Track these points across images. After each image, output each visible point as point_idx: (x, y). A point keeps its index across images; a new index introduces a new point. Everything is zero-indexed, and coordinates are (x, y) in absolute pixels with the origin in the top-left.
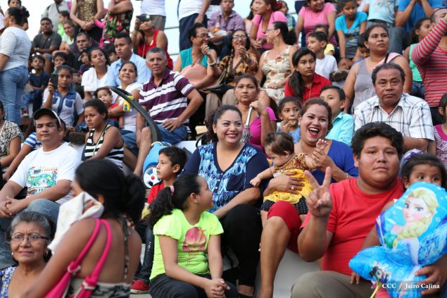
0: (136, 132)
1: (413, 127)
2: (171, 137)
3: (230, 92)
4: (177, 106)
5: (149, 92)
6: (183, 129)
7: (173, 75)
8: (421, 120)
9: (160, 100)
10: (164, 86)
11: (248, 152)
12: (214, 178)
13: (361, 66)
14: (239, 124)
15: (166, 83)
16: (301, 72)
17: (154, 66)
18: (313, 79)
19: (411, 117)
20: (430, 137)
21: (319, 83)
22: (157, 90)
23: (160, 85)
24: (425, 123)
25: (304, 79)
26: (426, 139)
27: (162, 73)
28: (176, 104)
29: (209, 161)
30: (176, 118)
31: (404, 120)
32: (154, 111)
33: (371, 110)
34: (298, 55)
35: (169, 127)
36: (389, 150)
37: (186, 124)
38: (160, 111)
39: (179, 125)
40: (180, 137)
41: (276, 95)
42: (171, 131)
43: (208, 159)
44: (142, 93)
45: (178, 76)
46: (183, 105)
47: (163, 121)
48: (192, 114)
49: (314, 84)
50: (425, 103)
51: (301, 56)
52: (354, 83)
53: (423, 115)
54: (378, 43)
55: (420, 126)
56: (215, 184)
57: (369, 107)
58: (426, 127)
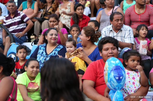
0: (3, 38)
1: (126, 38)
2: (19, 41)
3: (46, 21)
4: (22, 27)
5: (8, 21)
6: (25, 37)
7: (20, 13)
8: (129, 35)
9: (13, 24)
10: (15, 18)
11: (59, 47)
12: (44, 57)
13: (103, 12)
14: (57, 35)
15: (16, 17)
16: (78, 14)
17: (11, 9)
18: (82, 17)
19: (125, 34)
20: (133, 43)
21: (85, 19)
22: (12, 20)
23: (14, 18)
24: (131, 37)
25: (79, 17)
26: (131, 43)
27: (14, 12)
28: (21, 26)
29: (42, 50)
30: (21, 32)
31: (122, 35)
32: (11, 29)
33: (108, 31)
34: (76, 6)
35: (18, 36)
36: (113, 48)
37: (26, 35)
38: (14, 29)
39: (23, 35)
40: (23, 41)
41: (66, 23)
42: (19, 38)
43: (42, 49)
44: (5, 21)
45: (22, 14)
46: (25, 27)
47: (16, 34)
48: (28, 31)
49: (83, 19)
50: (131, 28)
51: (77, 7)
52: (100, 19)
53: (130, 33)
54: (109, 3)
55: (129, 38)
56: (44, 60)
57: (107, 30)
58: (131, 38)
